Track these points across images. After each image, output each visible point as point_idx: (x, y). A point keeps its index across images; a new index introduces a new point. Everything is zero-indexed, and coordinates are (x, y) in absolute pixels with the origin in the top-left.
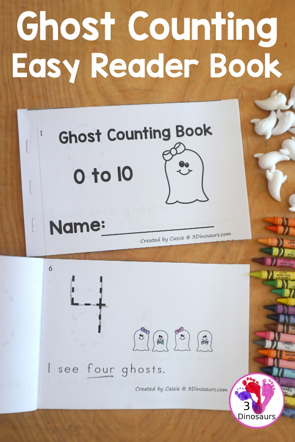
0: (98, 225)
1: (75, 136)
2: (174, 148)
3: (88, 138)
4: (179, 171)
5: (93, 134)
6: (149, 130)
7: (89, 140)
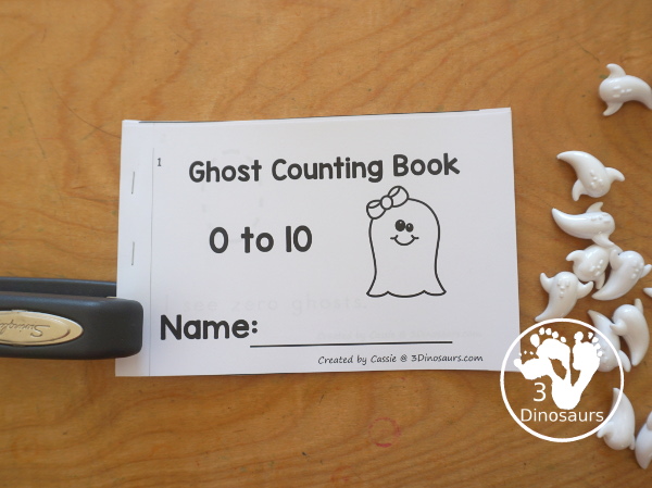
0: (246, 327)
1: (216, 169)
2: (388, 196)
3: (238, 174)
4: (395, 238)
5: (247, 168)
6: (345, 162)
7: (240, 178)
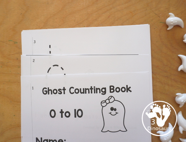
1: (51, 90)
2: (108, 99)
3: (58, 92)
4: (110, 113)
5: (61, 90)
6: (94, 88)
7: (59, 93)
